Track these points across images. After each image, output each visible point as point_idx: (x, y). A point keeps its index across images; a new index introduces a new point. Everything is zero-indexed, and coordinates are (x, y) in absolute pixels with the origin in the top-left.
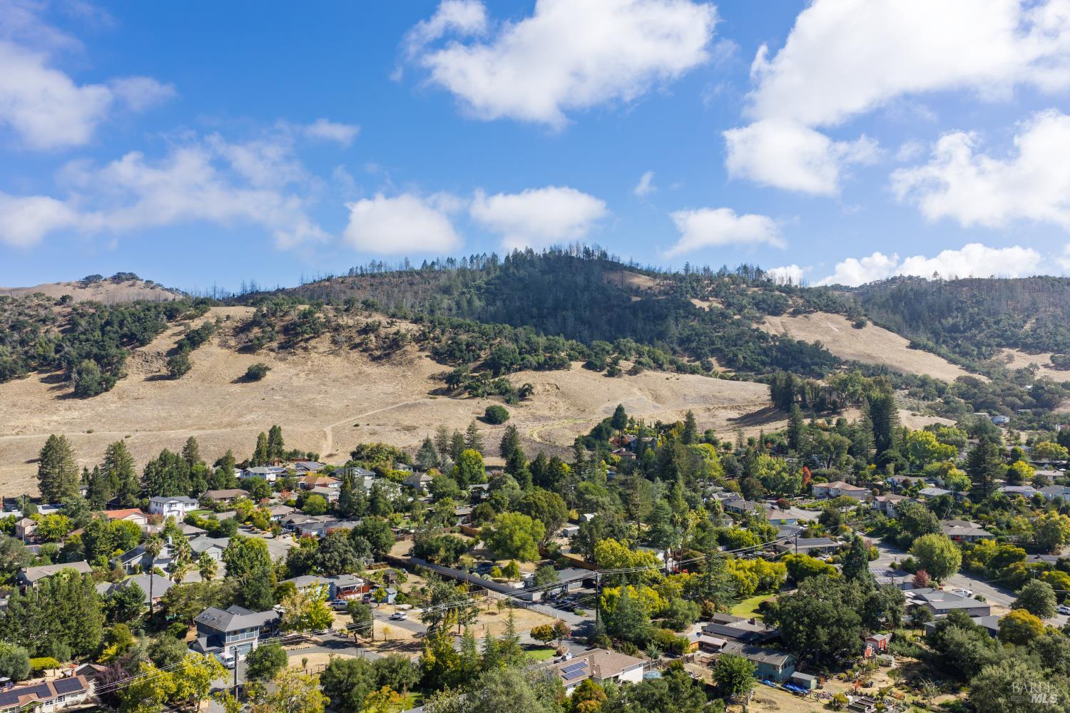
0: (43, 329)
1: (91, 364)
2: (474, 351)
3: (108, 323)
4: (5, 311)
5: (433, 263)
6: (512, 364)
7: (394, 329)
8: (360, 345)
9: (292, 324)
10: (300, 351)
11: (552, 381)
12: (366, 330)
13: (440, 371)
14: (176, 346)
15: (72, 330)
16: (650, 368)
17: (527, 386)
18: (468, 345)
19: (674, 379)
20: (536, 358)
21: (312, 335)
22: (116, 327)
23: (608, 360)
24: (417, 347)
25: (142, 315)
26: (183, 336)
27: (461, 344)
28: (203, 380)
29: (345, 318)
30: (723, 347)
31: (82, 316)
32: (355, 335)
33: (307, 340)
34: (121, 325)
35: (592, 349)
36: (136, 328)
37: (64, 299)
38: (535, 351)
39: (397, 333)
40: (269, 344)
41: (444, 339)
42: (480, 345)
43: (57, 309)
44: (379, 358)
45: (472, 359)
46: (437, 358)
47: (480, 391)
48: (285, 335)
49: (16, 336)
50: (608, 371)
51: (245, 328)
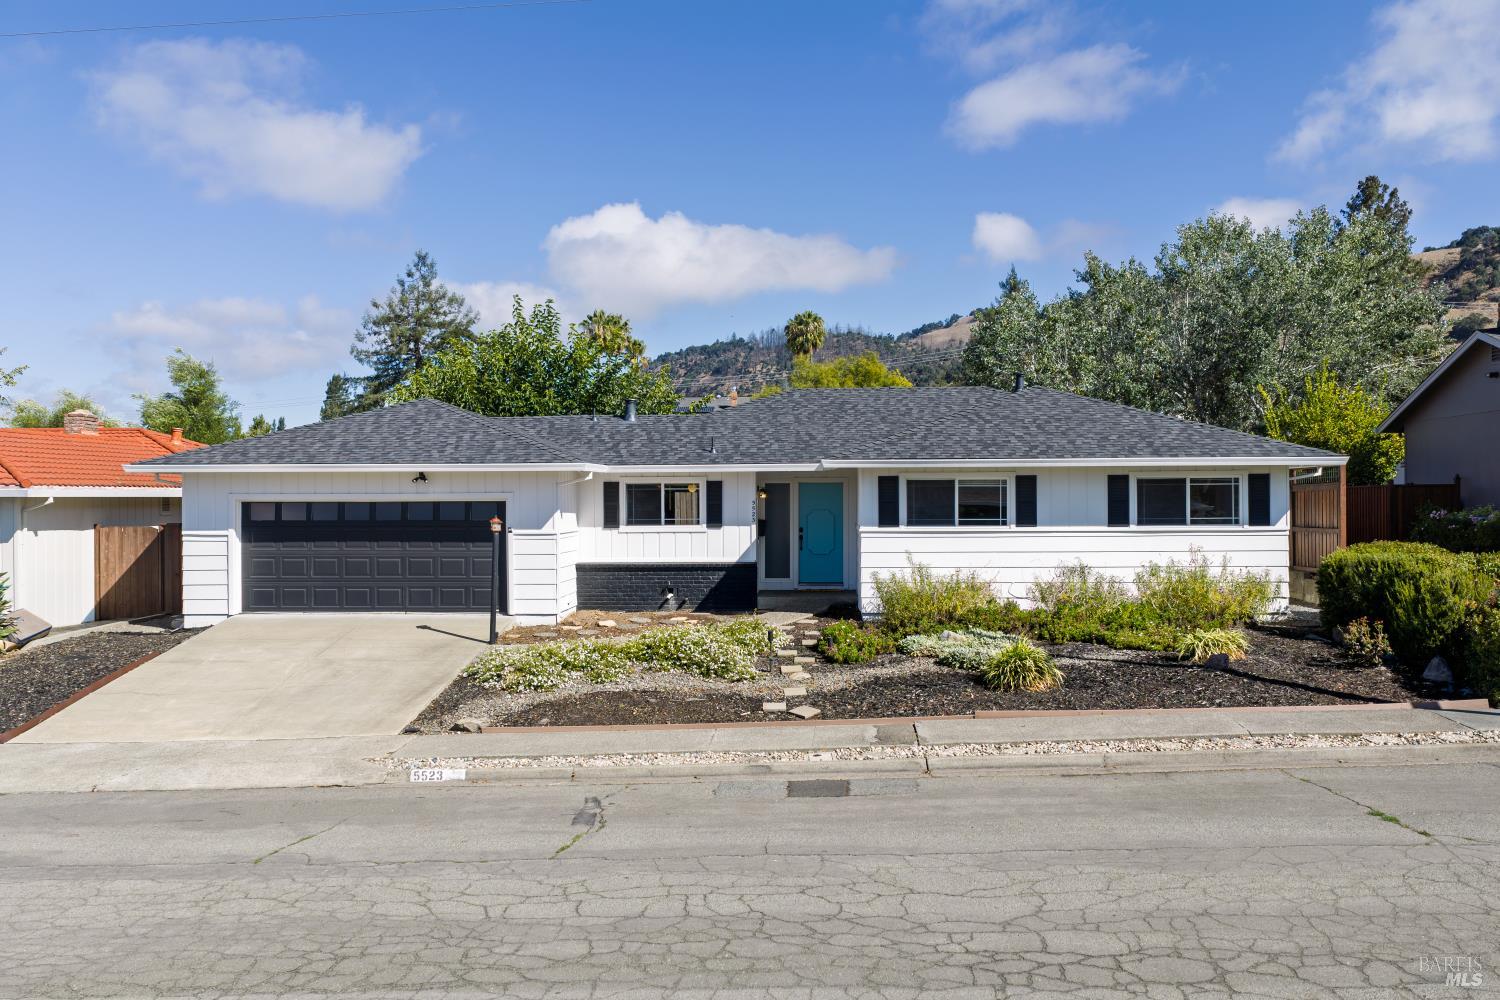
51: (1450, 273)
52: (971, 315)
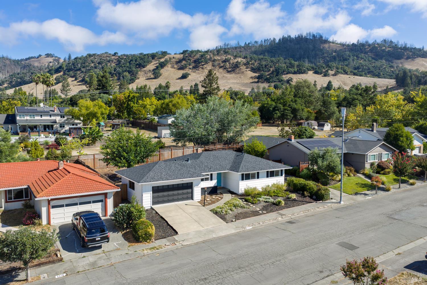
0: (109, 64)
1: (127, 74)
2: (268, 68)
3: (131, 61)
4: (96, 58)
5: (249, 43)
6: (284, 71)
7: (236, 60)
8: (223, 66)
9: (197, 59)
10: (201, 69)
11: (301, 78)
12: (225, 61)
13: (254, 75)
14: (155, 68)
15: (119, 64)
16: (342, 73)
17: (290, 79)
18: (266, 66)
19: (352, 77)
20: (293, 69)
21: (205, 63)
22: (134, 62)
23: (324, 70)
24: (245, 67)
25: (143, 57)
26: (158, 64)
27: (263, 65)
28: (166, 79)
29: (217, 57)
30: (374, 70)
31: (122, 59)
32: (221, 63)
33: (203, 65)
34: (136, 61)
35: (317, 66)
36: (141, 62)
37: (115, 53)
38: (293, 67)
39: (237, 62)
40: (189, 67)
41: (256, 64)
42: (271, 66)
43: (113, 57)
44: (230, 71)
45: (267, 71)
46: (253, 71)
47: (271, 80)
48: (194, 63)
49: (100, 66)
50: (324, 74)
51: (180, 61)
52: (45, 55)
